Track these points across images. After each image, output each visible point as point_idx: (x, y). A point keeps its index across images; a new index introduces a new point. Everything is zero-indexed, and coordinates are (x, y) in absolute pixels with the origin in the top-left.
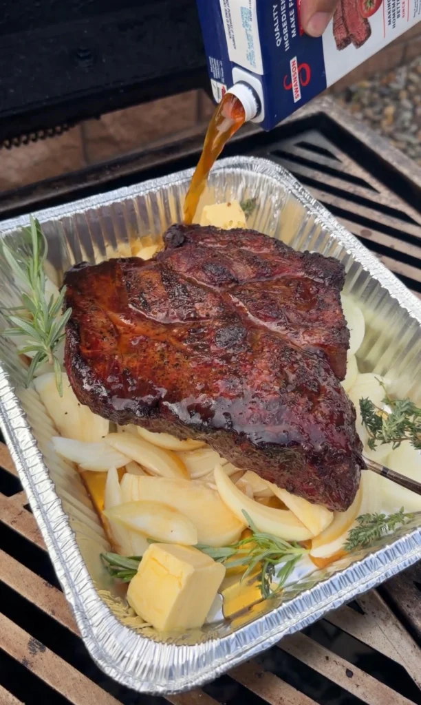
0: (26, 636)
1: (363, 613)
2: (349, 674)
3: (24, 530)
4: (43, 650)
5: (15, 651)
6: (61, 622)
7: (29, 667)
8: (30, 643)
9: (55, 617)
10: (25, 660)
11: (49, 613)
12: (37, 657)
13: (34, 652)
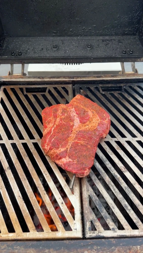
0: (8, 166)
1: (73, 194)
2: (62, 203)
3: (19, 147)
4: (9, 170)
5: (5, 167)
6: (15, 166)
7: (5, 171)
8: (8, 167)
9: (15, 165)
10: (5, 170)
11: (14, 164)
12: (8, 170)
13: (8, 169)
